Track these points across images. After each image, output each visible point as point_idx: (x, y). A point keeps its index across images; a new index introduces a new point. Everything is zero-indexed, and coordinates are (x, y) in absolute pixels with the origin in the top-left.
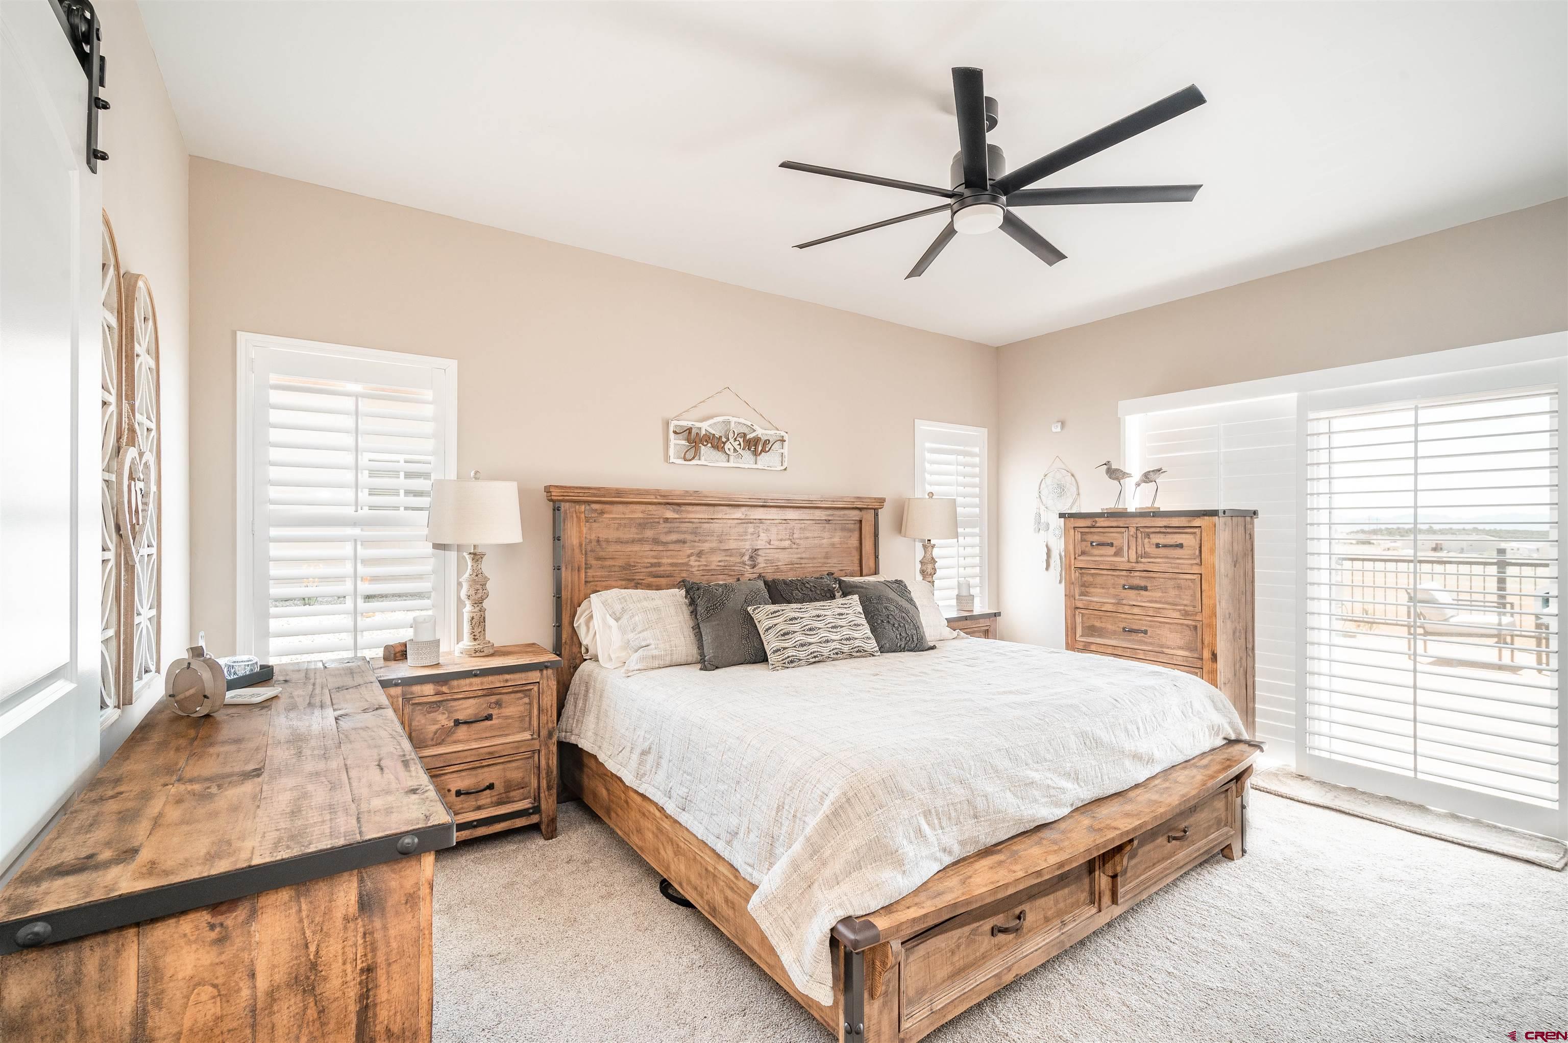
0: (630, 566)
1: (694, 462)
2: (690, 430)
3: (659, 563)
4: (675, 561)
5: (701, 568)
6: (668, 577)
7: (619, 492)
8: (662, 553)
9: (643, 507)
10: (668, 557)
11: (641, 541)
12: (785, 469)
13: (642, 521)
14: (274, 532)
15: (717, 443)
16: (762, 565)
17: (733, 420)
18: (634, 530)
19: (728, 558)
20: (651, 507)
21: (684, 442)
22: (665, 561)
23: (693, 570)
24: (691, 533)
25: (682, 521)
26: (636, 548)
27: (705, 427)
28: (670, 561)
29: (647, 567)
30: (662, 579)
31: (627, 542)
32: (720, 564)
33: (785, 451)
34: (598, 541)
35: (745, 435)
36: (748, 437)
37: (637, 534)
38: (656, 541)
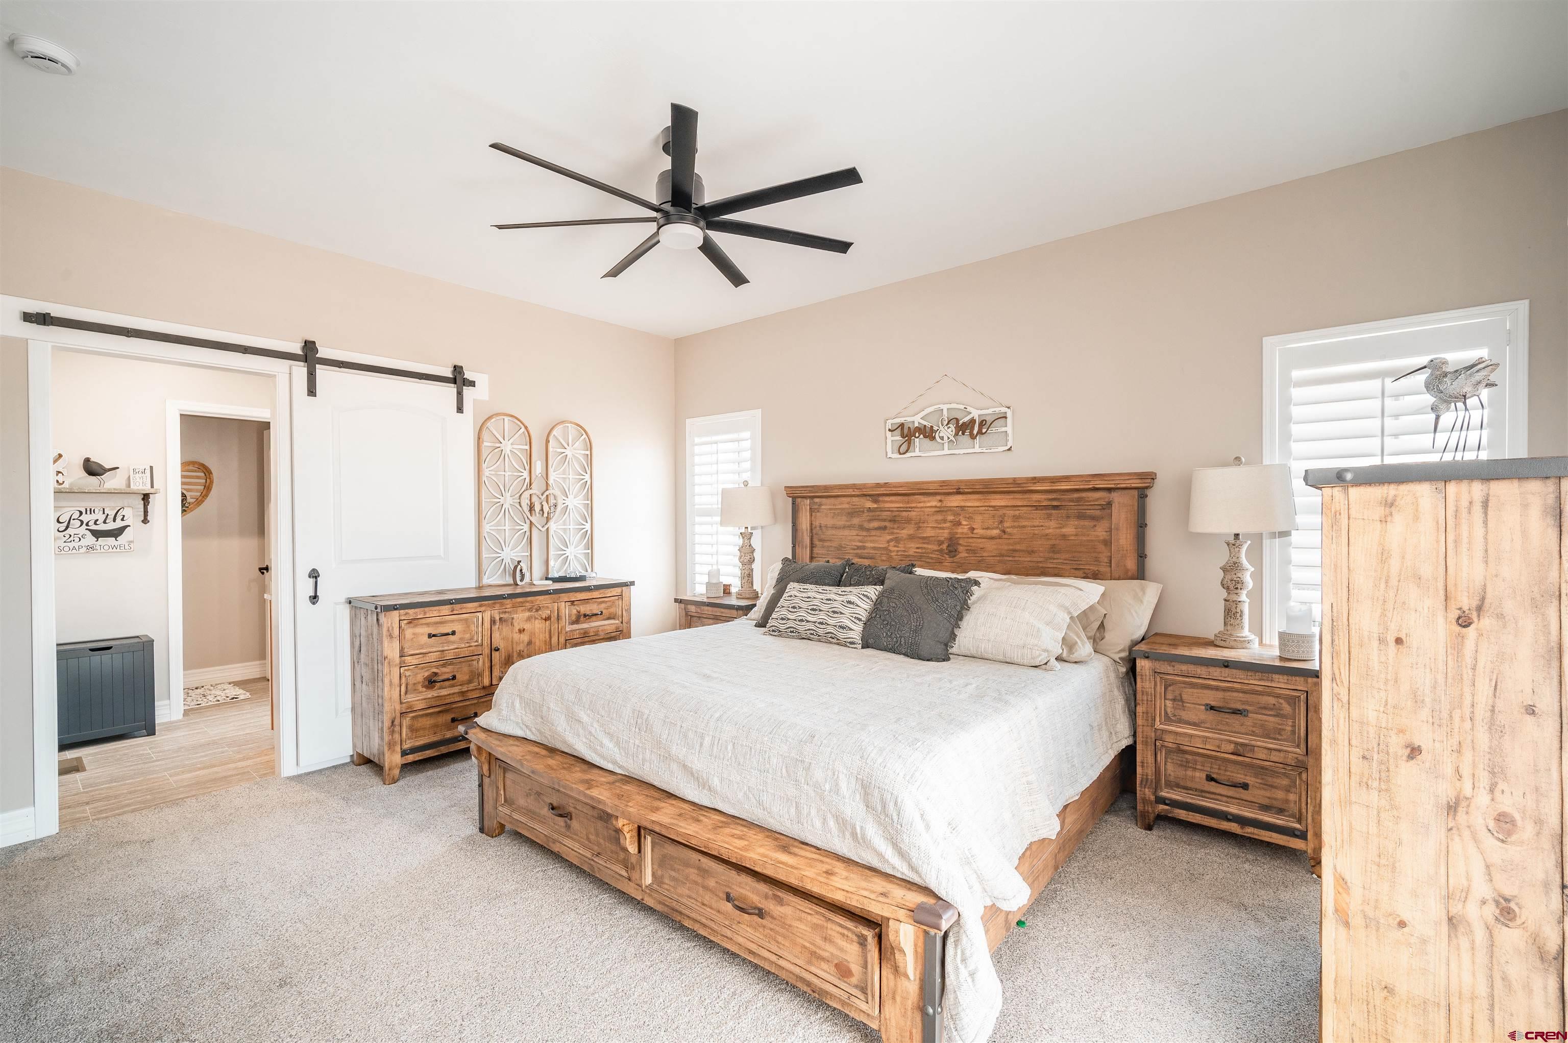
0: (841, 547)
1: (908, 455)
2: (902, 425)
3: (864, 546)
4: (876, 545)
5: (899, 553)
6: (871, 558)
7: (826, 488)
8: (866, 539)
9: (848, 499)
10: (871, 541)
11: (850, 527)
12: (1009, 449)
13: (850, 511)
14: (698, 519)
15: (929, 433)
16: (964, 555)
17: (945, 407)
18: (844, 518)
19: (925, 546)
20: (854, 499)
21: (899, 438)
22: (869, 545)
23: (892, 554)
24: (890, 521)
25: (882, 510)
26: (846, 532)
27: (917, 420)
28: (872, 545)
29: (854, 549)
30: (865, 560)
31: (839, 528)
32: (917, 550)
33: (1009, 429)
34: (820, 526)
35: (957, 420)
36: (961, 422)
37: (847, 521)
38: (861, 528)
